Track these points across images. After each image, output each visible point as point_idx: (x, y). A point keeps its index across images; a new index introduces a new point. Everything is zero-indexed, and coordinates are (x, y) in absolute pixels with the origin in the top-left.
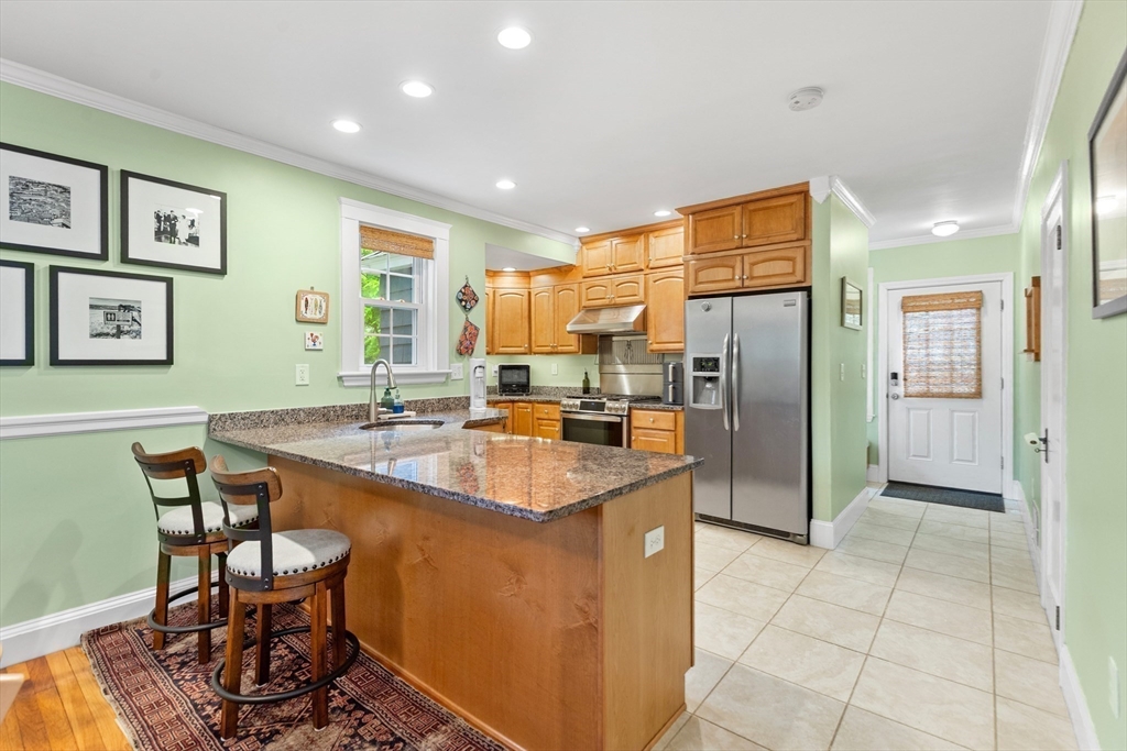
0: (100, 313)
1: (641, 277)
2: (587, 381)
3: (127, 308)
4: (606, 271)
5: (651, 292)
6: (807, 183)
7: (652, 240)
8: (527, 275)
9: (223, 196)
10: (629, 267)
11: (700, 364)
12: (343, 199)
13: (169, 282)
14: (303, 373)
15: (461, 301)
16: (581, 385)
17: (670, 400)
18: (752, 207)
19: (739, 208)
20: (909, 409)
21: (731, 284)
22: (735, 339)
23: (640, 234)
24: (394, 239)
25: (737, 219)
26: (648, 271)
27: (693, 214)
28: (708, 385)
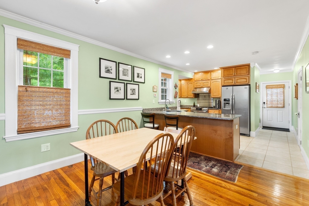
0: (131, 90)
1: (209, 81)
2: (194, 104)
3: (134, 90)
4: (201, 80)
5: (212, 85)
6: (250, 64)
7: (212, 73)
8: (180, 80)
9: (144, 69)
10: (206, 79)
11: (225, 100)
12: (159, 68)
13: (138, 85)
14: (154, 102)
15: (175, 87)
16: (193, 105)
17: (217, 108)
18: (237, 68)
19: (234, 68)
20: (267, 110)
21: (232, 84)
22: (233, 95)
23: (209, 72)
24: (166, 75)
25: (234, 70)
26: (211, 80)
27: (223, 69)
28: (227, 104)
